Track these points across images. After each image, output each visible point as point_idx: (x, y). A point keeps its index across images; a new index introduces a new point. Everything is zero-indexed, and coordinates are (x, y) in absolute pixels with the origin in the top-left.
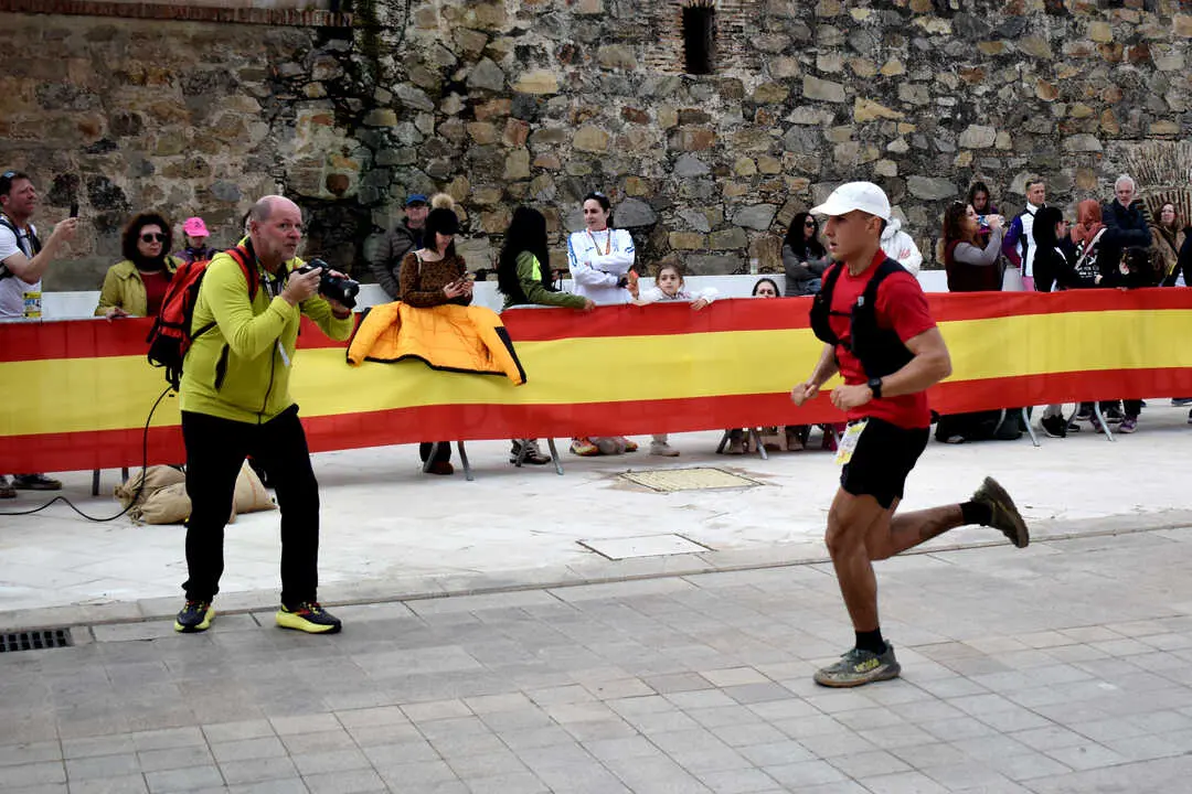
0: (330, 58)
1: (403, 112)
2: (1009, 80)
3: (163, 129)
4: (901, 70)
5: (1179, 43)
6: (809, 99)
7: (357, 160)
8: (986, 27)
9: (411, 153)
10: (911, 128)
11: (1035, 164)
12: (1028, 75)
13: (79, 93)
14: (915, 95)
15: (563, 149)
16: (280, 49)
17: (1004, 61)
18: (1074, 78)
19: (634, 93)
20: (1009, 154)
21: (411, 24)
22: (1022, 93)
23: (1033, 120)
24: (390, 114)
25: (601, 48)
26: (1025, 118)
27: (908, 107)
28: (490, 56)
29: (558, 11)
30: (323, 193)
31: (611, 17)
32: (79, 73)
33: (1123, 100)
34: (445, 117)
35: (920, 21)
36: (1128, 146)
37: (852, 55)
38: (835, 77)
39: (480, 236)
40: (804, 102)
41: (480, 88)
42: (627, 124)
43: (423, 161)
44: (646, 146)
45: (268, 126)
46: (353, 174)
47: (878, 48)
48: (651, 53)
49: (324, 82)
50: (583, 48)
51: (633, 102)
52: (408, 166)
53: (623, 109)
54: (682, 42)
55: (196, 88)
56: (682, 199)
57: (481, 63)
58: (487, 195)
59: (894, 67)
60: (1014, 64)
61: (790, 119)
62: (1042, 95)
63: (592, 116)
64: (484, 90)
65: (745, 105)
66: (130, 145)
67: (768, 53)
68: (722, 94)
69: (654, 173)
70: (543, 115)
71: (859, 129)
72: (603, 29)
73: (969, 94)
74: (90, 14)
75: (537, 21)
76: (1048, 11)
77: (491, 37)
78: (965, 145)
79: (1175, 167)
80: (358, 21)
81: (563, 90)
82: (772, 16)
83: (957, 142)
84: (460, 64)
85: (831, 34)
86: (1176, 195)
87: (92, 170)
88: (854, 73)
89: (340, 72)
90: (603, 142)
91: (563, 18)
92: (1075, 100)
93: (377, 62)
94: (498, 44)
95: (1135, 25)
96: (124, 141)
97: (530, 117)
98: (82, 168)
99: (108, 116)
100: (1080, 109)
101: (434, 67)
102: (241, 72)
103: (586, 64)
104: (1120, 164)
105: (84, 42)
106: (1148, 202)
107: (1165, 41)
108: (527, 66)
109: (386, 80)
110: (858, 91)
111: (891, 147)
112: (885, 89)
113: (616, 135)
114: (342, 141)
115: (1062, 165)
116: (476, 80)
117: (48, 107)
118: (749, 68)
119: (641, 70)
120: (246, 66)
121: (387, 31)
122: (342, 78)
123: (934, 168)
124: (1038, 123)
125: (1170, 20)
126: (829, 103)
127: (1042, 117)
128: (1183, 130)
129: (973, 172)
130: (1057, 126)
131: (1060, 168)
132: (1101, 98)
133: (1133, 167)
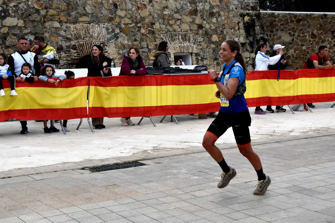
11: (34, 32)
20: (23, 28)
22: (28, 6)
23: (33, 16)
26: (30, 15)
33: (69, 8)
36: (71, 25)
62: (36, 7)
73: (7, 6)
78: (6, 25)
79: (89, 33)
83: (2, 24)
86: (89, 43)
92: (49, 9)
100: (51, 12)
104: (67, 32)
106: (78, 46)
115: (44, 32)
124: (35, 17)
127: (37, 14)
128: (92, 20)
129: (9, 35)
130: (42, 18)
131: (44, 33)
132: (60, 8)
133: (72, 33)
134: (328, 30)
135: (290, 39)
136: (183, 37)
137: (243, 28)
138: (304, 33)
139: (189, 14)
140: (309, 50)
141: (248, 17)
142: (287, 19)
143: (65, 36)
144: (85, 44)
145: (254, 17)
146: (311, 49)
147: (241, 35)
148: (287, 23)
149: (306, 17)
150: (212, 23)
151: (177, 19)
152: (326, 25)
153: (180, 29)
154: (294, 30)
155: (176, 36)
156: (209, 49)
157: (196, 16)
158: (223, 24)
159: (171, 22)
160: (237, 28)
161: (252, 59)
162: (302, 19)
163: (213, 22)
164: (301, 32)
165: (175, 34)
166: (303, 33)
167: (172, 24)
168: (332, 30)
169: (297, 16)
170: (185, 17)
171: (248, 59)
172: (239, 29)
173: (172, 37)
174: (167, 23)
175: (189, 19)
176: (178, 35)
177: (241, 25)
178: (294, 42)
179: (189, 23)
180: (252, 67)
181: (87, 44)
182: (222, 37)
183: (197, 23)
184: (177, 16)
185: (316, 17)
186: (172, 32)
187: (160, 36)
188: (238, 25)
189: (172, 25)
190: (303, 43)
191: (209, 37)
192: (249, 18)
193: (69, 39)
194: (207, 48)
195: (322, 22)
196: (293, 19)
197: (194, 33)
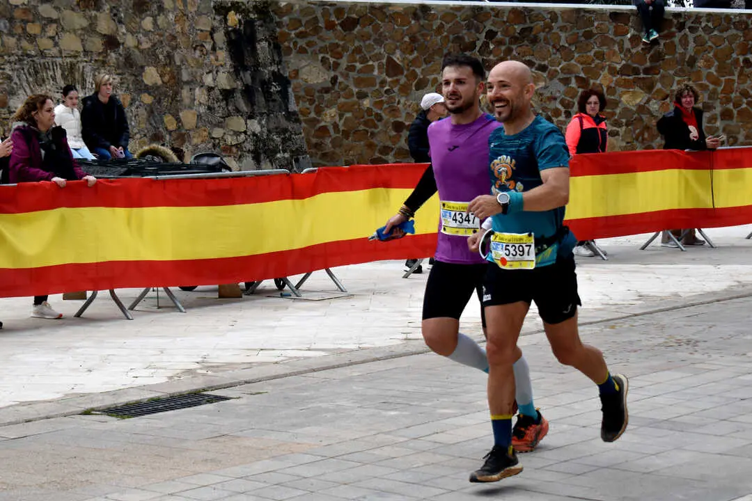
134: (435, 52)
135: (326, 77)
136: (66, 73)
137: (224, 46)
138: (368, 61)
139: (78, 5)
140: (381, 109)
141: (238, 14)
142: (316, 19)
145: (252, 16)
146: (385, 106)
147: (222, 66)
148: (316, 30)
149: (369, 13)
150: (141, 31)
151: (48, 18)
152: (429, 38)
153: (58, 48)
154: (336, 51)
155: (47, 69)
156: (137, 108)
157: (98, 10)
158: (170, 35)
159: (33, 29)
160: (208, 47)
161: (251, 137)
162: (358, 20)
163: (144, 30)
164: (358, 57)
165: (44, 63)
166: (364, 60)
167: (35, 35)
168: (445, 51)
169: (343, 9)
170: (67, 13)
171: (243, 136)
172: (214, 49)
173: (36, 72)
174: (20, 31)
175: (78, 20)
176: (51, 67)
177: (220, 37)
178: (336, 87)
179: (79, 32)
180: (253, 159)
182: (170, 71)
183: (103, 33)
184: (46, 10)
185: (397, 13)
186: (35, 59)
187: (4, 69)
188: (212, 38)
189: (35, 38)
190: (364, 90)
191: (136, 74)
192: (239, 17)
194: (131, 104)
195: (415, 29)
196: (333, 18)
197: (96, 61)
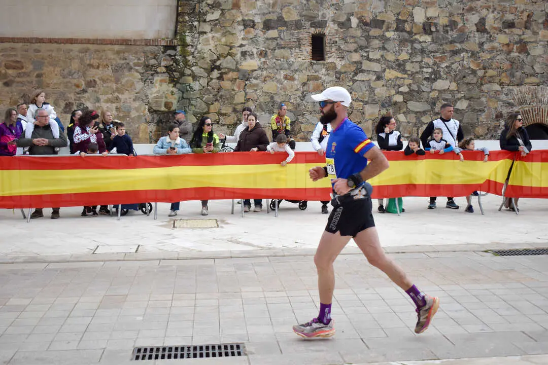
0: (168, 57)
1: (195, 77)
2: (458, 60)
3: (104, 85)
4: (407, 57)
5: (542, 43)
6: (364, 70)
7: (176, 96)
8: (448, 38)
9: (197, 93)
10: (411, 81)
11: (468, 96)
12: (467, 58)
13: (75, 72)
14: (413, 67)
15: (259, 91)
16: (149, 54)
17: (455, 53)
18: (489, 59)
19: (289, 69)
20: (455, 92)
21: (200, 43)
22: (463, 65)
23: (468, 77)
24: (190, 78)
25: (276, 51)
26: (464, 77)
27: (409, 73)
28: (231, 55)
29: (259, 37)
30: (163, 109)
31: (281, 39)
32: (75, 65)
33: (512, 68)
34: (212, 79)
35: (417, 37)
36: (514, 88)
37: (385, 51)
38: (378, 61)
39: (223, 125)
40: (362, 71)
41: (226, 68)
42: (286, 81)
43: (202, 96)
44: (293, 90)
45: (143, 84)
46: (175, 102)
47: (397, 48)
48: (297, 53)
49: (166, 67)
50: (269, 51)
51: (288, 72)
52: (196, 98)
53: (284, 75)
54: (311, 48)
55: (117, 69)
56: (307, 111)
57: (227, 58)
58: (227, 109)
59: (404, 56)
60: (460, 54)
61: (356, 78)
62: (472, 66)
63: (271, 78)
64: (228, 68)
65: (336, 73)
66: (92, 91)
67: (348, 51)
68: (326, 68)
69: (296, 101)
70: (251, 78)
71: (387, 82)
72: (277, 44)
73: (438, 67)
74: (79, 43)
75: (250, 41)
76: (478, 31)
77: (231, 48)
78: (436, 89)
79: (537, 97)
80: (179, 43)
81: (260, 68)
82: (350, 36)
83: (431, 87)
84: (218, 59)
85: (376, 43)
86: (536, 110)
87: (78, 100)
88: (385, 59)
89: (171, 63)
90: (275, 89)
91: (261, 40)
92: (488, 69)
93: (186, 59)
94: (234, 51)
95: (520, 36)
96: (90, 90)
97: (246, 79)
98: (75, 100)
99: (84, 81)
100: (491, 72)
101: (208, 60)
102: (134, 63)
103: (269, 58)
104: (509, 96)
105: (77, 53)
107: (535, 42)
108: (245, 59)
109: (189, 66)
110: (387, 66)
111: (401, 89)
112: (399, 65)
113: (281, 85)
114: (172, 89)
116: (224, 65)
117: (64, 78)
118: (339, 58)
119: (292, 59)
120: (136, 61)
121: (190, 47)
122: (172, 65)
123: (420, 98)
124: (470, 79)
125: (538, 33)
126: (374, 71)
127: (472, 76)
128: (542, 81)
129: (438, 100)
130: (479, 80)
131: (480, 98)
132: (502, 67)
133: (516, 97)
143: (505, 101)
144: (531, 111)
181: (533, 111)
193: (511, 105)
